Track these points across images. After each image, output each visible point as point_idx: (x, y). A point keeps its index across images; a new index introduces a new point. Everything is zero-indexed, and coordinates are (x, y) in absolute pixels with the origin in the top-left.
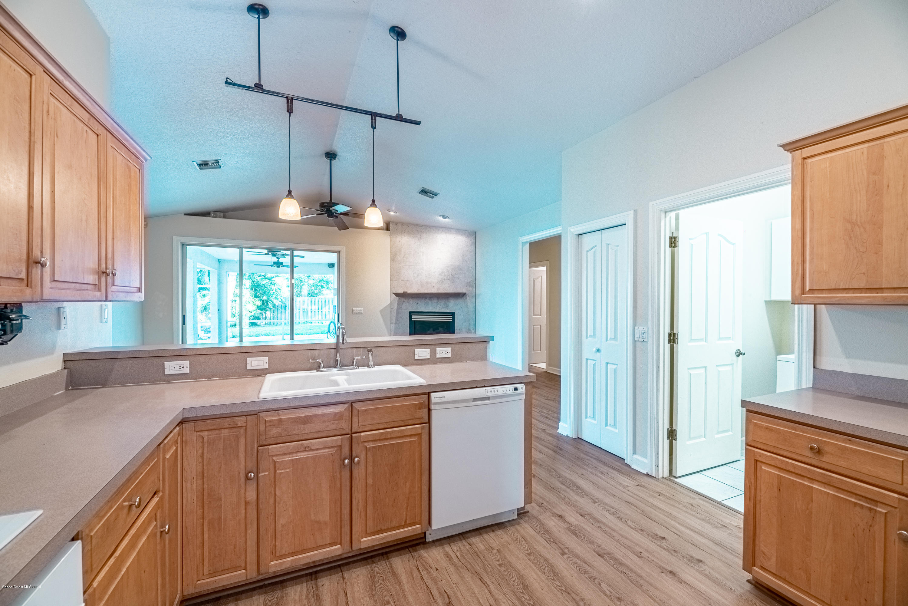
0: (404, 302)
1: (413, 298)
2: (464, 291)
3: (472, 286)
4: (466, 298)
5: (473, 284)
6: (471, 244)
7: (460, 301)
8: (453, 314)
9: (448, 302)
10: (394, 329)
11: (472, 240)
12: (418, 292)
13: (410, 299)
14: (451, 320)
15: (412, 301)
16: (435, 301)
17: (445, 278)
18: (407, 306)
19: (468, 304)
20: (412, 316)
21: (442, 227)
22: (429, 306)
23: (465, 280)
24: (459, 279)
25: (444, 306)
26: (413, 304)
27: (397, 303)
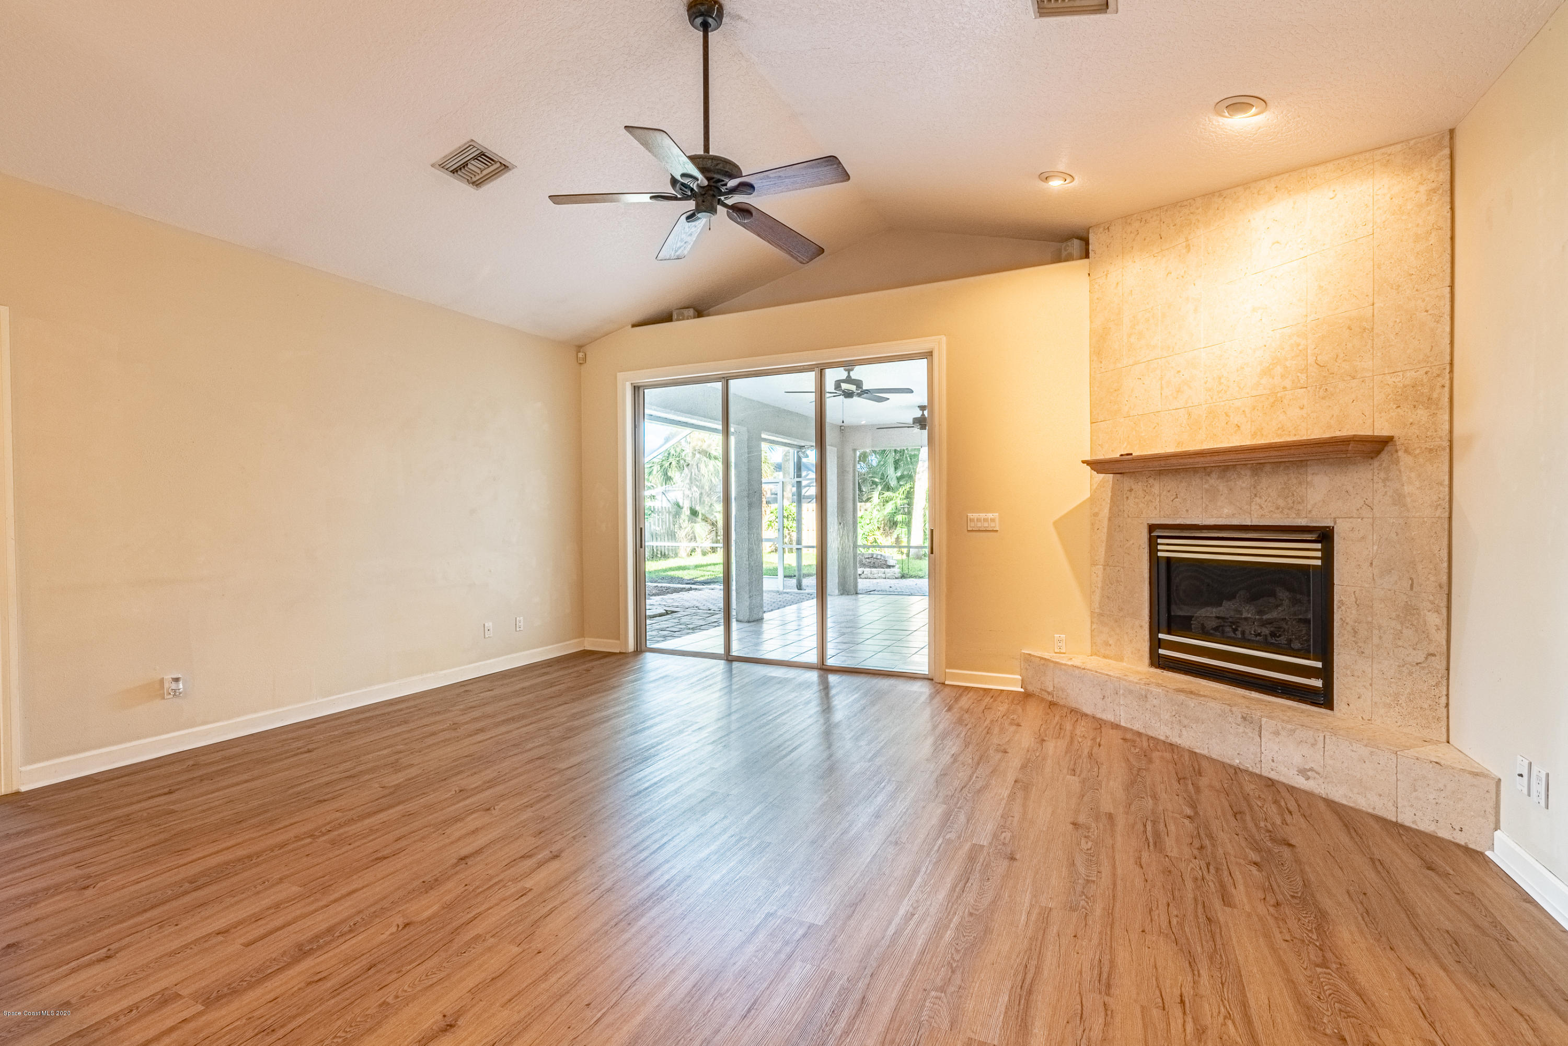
0: (1131, 490)
1: (1159, 474)
2: (1382, 429)
3: (1430, 402)
4: (1397, 462)
5: (1432, 389)
6: (1428, 195)
7: (1360, 478)
8: (1325, 536)
9: (1300, 483)
10: (1100, 585)
11: (1432, 176)
12: (1177, 452)
13: (1151, 481)
14: (1319, 562)
15: (1157, 487)
16: (1244, 482)
17: (1288, 383)
18: (1141, 505)
19: (1407, 489)
20: (1160, 541)
22: (1219, 504)
23: (1390, 380)
24: (1354, 378)
25: (1281, 502)
26: (1162, 497)
27: (1110, 494)
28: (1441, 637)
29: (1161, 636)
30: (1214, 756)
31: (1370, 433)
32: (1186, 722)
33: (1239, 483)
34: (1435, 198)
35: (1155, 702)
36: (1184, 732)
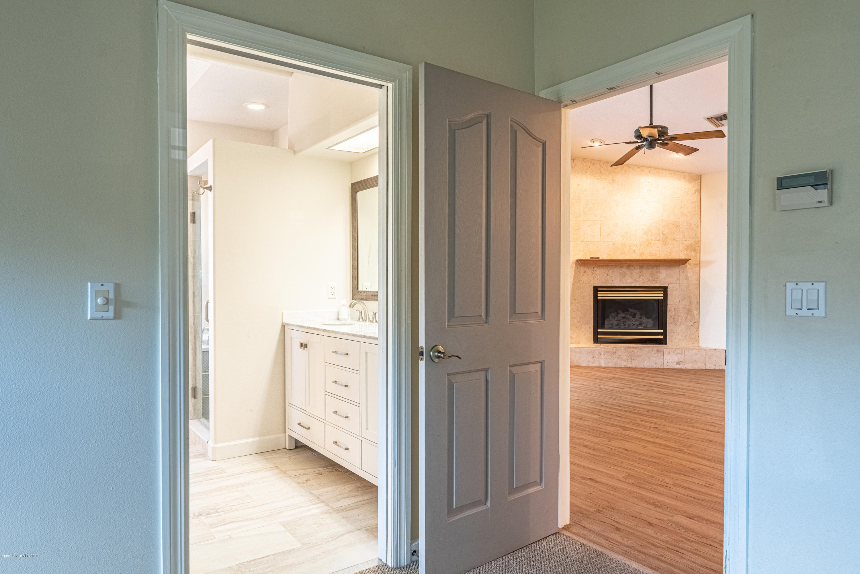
0: (585, 272)
1: (600, 266)
2: (682, 257)
3: (695, 250)
4: (686, 267)
5: (696, 247)
6: (694, 192)
7: (676, 271)
8: (664, 289)
9: (657, 272)
11: (696, 186)
12: (608, 258)
13: (595, 269)
14: (662, 298)
15: (598, 271)
16: (636, 271)
17: (653, 238)
18: (591, 278)
19: (689, 275)
20: (598, 293)
21: (647, 167)
22: (627, 278)
23: (684, 242)
24: (674, 240)
25: (651, 278)
26: (601, 275)
27: (573, 273)
28: (697, 317)
29: (599, 330)
30: (646, 367)
31: (678, 258)
32: (634, 358)
33: (635, 271)
34: (697, 193)
35: (620, 353)
36: (633, 362)
